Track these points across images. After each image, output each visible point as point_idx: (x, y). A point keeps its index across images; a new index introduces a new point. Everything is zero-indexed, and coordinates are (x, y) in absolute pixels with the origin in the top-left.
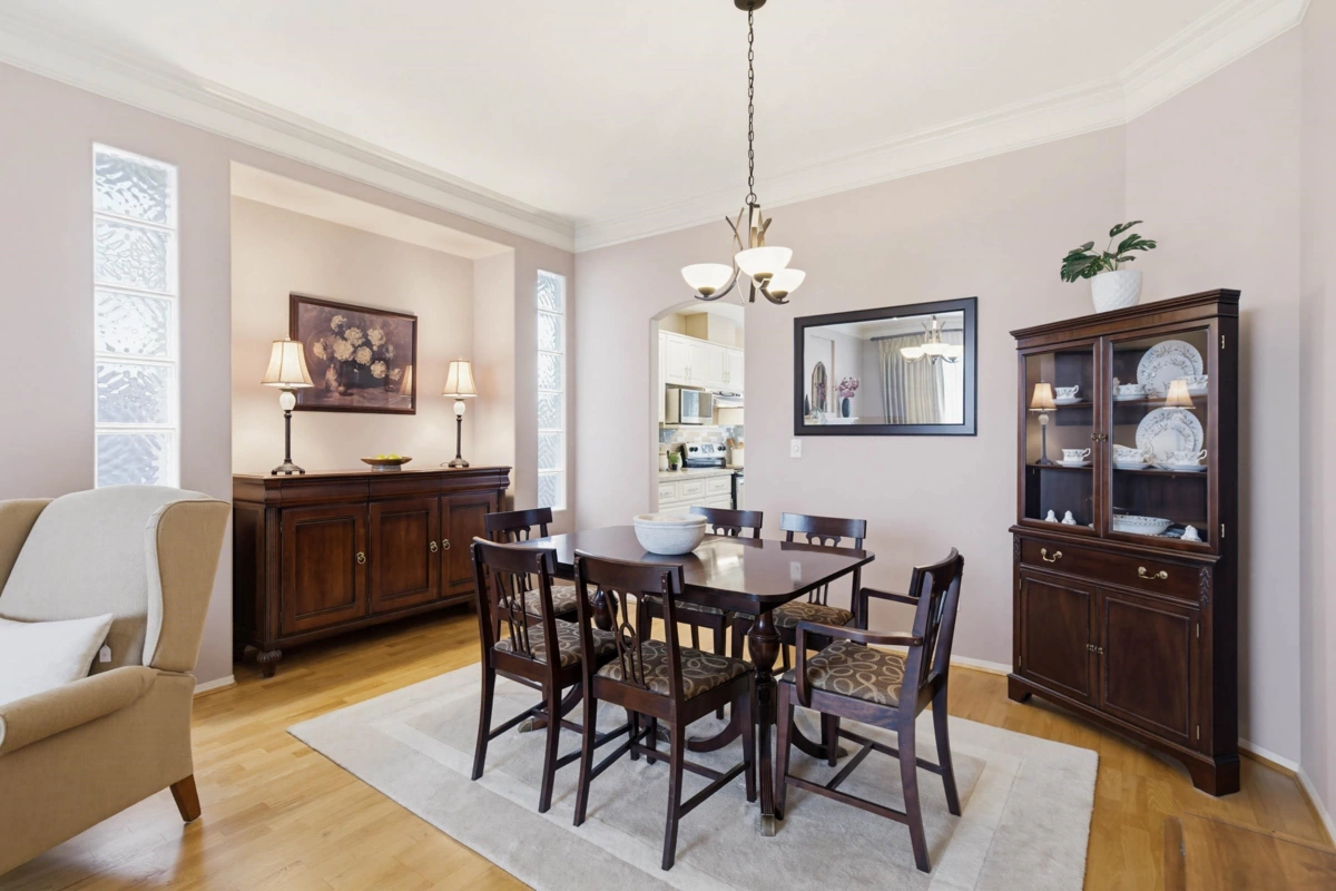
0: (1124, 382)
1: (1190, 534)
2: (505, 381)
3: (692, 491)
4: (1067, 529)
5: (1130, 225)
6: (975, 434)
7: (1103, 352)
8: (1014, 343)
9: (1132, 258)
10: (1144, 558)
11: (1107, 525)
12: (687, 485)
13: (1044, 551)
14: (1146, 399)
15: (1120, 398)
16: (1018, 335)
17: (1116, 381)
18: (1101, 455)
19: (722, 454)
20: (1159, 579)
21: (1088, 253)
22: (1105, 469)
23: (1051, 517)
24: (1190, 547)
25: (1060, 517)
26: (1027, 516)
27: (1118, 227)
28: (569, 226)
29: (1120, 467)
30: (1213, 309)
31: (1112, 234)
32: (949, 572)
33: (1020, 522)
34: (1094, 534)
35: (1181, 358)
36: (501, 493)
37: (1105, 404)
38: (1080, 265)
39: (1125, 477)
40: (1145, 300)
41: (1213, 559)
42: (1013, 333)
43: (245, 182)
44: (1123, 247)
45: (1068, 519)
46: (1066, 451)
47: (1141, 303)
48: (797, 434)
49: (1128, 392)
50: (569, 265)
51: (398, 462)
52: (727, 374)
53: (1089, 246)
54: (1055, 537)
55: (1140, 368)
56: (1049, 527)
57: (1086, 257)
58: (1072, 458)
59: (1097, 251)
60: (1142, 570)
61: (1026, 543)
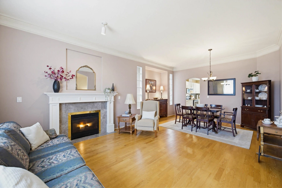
0: (257, 89)
1: (265, 107)
2: (167, 88)
3: (189, 102)
4: (249, 107)
5: (257, 71)
6: (235, 95)
7: (254, 86)
8: (241, 84)
9: (258, 75)
10: (259, 109)
11: (254, 106)
12: (188, 102)
13: (246, 109)
14: (260, 91)
15: (256, 91)
16: (242, 83)
17: (255, 89)
18: (253, 98)
19: (189, 98)
20: (261, 112)
21: (252, 74)
22: (254, 100)
23: (246, 105)
24: (265, 108)
25: (248, 105)
26: (243, 105)
27: (256, 71)
28: (173, 68)
29: (256, 99)
30: (268, 82)
31: (255, 72)
32: (236, 109)
33: (242, 106)
34: (253, 107)
35: (264, 87)
36: (167, 102)
37: (254, 92)
38: (250, 75)
39: (257, 101)
40: (259, 80)
41: (268, 109)
42: (241, 83)
43: (147, 68)
44: (256, 74)
45: (249, 105)
46: (249, 97)
47: (259, 81)
48: (208, 95)
49: (257, 91)
50: (173, 73)
51: (157, 98)
52: (191, 86)
53: (252, 73)
54: (247, 108)
55: (259, 87)
56: (246, 106)
57: (251, 75)
58: (249, 98)
59: (253, 74)
60: (259, 111)
61: (243, 108)
